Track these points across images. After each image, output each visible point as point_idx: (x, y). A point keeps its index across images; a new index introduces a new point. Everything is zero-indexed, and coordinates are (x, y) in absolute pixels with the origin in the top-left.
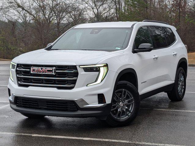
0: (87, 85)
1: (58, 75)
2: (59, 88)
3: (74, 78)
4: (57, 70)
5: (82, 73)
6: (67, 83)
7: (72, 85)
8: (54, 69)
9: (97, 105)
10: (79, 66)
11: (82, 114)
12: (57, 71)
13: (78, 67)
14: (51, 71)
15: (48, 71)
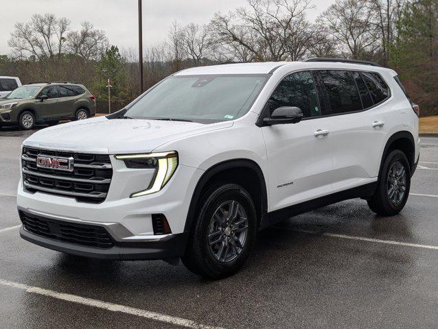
0: (132, 194)
1: (79, 172)
2: (80, 199)
3: (106, 181)
4: (75, 162)
5: (120, 171)
6: (92, 191)
7: (102, 195)
8: (72, 161)
9: (150, 236)
10: (116, 155)
11: (119, 255)
12: (75, 165)
13: (112, 158)
14: (66, 164)
15: (62, 164)
